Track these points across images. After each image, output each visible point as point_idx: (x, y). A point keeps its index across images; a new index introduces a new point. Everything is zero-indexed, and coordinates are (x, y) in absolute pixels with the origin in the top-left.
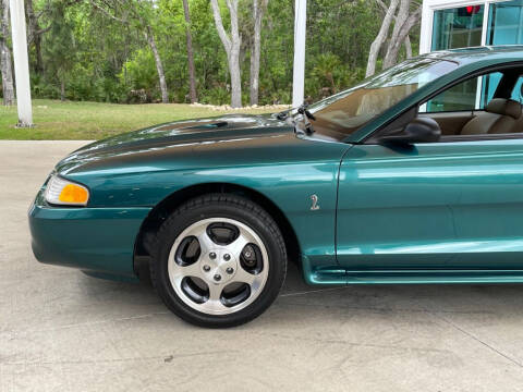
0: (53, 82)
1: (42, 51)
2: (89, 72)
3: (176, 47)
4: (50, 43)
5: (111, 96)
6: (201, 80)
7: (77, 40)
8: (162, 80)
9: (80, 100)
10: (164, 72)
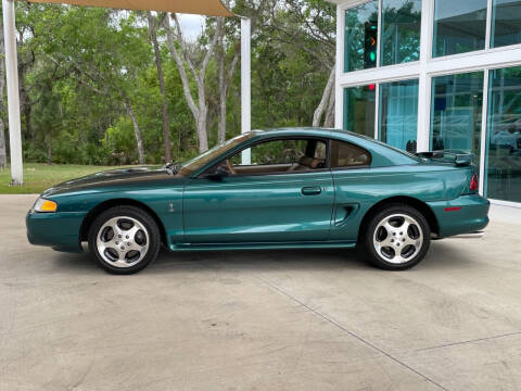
0: (42, 147)
1: (32, 120)
2: (74, 138)
3: (153, 115)
4: (39, 114)
5: (94, 159)
6: (176, 144)
7: (64, 109)
8: (139, 144)
9: (65, 163)
10: (142, 137)
